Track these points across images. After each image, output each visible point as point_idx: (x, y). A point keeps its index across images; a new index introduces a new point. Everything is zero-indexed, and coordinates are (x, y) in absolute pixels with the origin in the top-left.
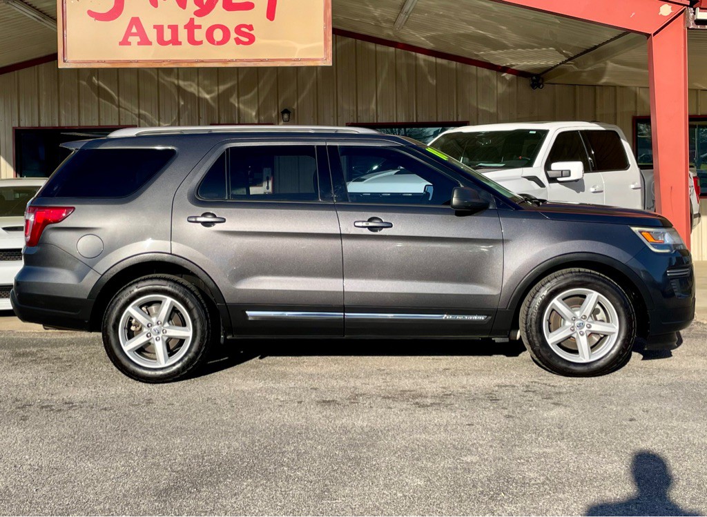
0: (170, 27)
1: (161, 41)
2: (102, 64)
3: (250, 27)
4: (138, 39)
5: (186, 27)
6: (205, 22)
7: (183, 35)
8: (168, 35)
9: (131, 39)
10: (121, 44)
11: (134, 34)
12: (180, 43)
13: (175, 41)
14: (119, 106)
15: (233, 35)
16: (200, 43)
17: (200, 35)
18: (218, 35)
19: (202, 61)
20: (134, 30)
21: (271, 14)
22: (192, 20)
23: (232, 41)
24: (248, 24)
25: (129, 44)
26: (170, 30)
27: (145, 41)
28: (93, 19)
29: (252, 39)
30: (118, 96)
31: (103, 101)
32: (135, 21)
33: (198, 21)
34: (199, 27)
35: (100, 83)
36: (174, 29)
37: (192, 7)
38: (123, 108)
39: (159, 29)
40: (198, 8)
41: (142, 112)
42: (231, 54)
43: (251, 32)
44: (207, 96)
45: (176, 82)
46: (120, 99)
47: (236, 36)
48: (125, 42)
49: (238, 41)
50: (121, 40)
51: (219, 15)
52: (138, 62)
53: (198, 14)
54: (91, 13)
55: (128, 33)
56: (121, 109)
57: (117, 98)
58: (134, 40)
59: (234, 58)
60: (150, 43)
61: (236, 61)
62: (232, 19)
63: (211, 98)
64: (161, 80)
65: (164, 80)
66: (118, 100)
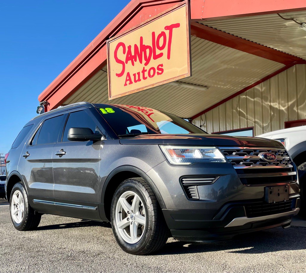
0: (137, 73)
1: (135, 81)
3: (162, 65)
4: (129, 82)
5: (142, 72)
6: (148, 67)
12: (140, 80)
16: (146, 78)
18: (152, 72)
19: (147, 86)
21: (169, 57)
22: (144, 68)
23: (156, 74)
29: (163, 71)
30: (247, 114)
31: (241, 117)
32: (128, 74)
34: (146, 71)
35: (240, 110)
38: (249, 119)
39: (135, 75)
40: (145, 62)
41: (256, 120)
42: (157, 80)
43: (162, 68)
45: (269, 104)
47: (157, 71)
48: (126, 85)
49: (158, 74)
50: (124, 84)
51: (152, 62)
52: (128, 92)
55: (127, 80)
60: (132, 83)
61: (157, 83)
63: (285, 109)
64: (263, 104)
65: (265, 104)
66: (247, 116)
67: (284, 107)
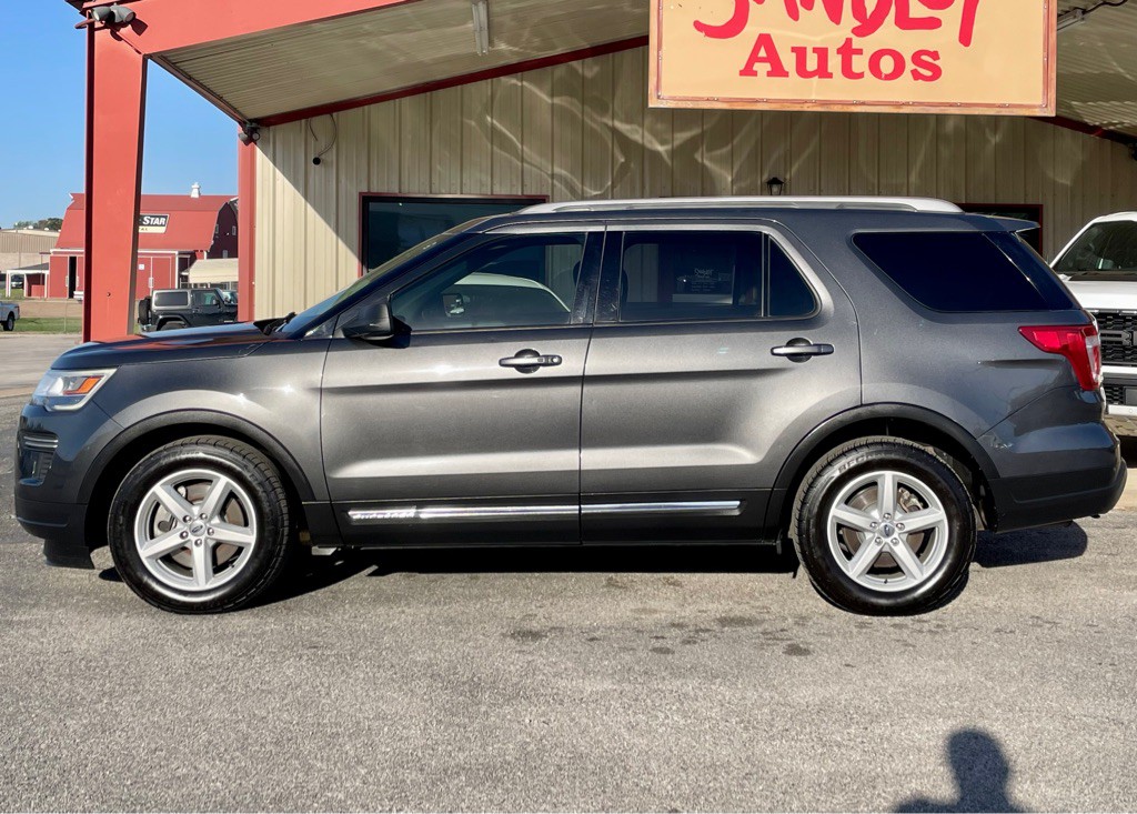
0: (815, 50)
1: (802, 71)
2: (714, 103)
3: (935, 55)
4: (767, 67)
5: (839, 51)
6: (869, 44)
7: (834, 63)
8: (812, 63)
9: (757, 66)
10: (743, 73)
11: (762, 60)
12: (830, 76)
13: (823, 71)
14: (522, 160)
15: (910, 66)
16: (860, 75)
17: (860, 64)
18: (887, 64)
19: (863, 104)
20: (762, 53)
21: (965, 37)
22: (849, 41)
23: (907, 73)
24: (932, 50)
25: (755, 74)
26: (816, 55)
27: (778, 70)
28: (703, 34)
29: (937, 73)
30: (522, 144)
31: (499, 151)
32: (765, 41)
33: (857, 42)
34: (859, 52)
35: (495, 122)
36: (822, 53)
37: (849, 20)
38: (528, 163)
39: (800, 53)
40: (857, 24)
41: (557, 170)
42: (905, 94)
43: (937, 62)
44: (660, 148)
45: (610, 123)
46: (525, 148)
47: (914, 67)
48: (748, 71)
49: (916, 75)
50: (742, 67)
51: (888, 34)
52: (768, 101)
53: (858, 32)
54: (699, 26)
55: (754, 58)
56: (525, 165)
57: (520, 146)
58: (762, 68)
59: (911, 100)
60: (786, 74)
61: (914, 104)
62: (909, 42)
63: (666, 151)
64: (587, 120)
65: (593, 120)
66: (522, 150)
67: (662, 143)
